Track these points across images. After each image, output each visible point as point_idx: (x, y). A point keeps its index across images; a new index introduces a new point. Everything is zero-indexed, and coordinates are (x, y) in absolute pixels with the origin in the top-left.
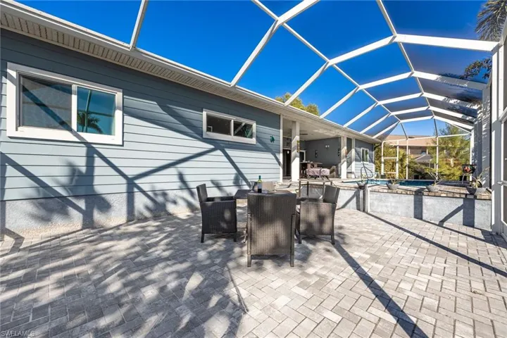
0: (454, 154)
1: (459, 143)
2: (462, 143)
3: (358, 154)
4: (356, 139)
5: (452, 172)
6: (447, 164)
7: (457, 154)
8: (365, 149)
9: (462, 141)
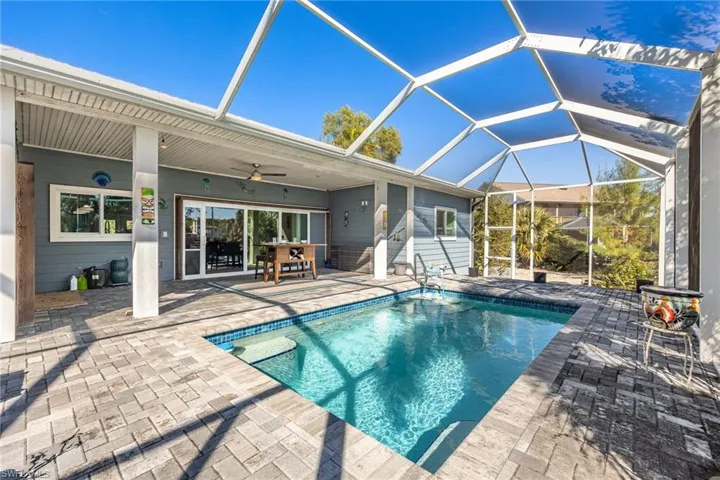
0: (628, 218)
1: (638, 198)
2: (642, 197)
3: (425, 221)
4: (417, 189)
5: (625, 251)
6: (616, 236)
7: (634, 218)
8: (446, 210)
9: (644, 195)
